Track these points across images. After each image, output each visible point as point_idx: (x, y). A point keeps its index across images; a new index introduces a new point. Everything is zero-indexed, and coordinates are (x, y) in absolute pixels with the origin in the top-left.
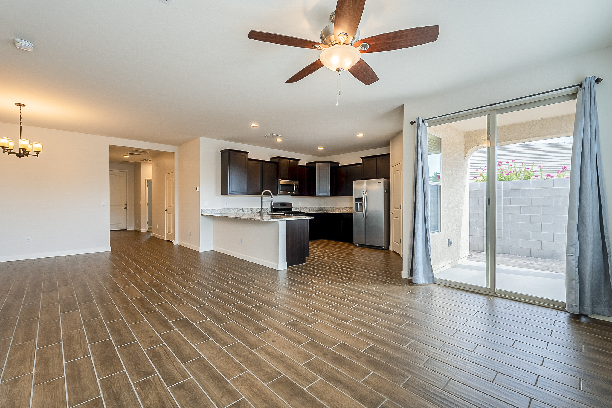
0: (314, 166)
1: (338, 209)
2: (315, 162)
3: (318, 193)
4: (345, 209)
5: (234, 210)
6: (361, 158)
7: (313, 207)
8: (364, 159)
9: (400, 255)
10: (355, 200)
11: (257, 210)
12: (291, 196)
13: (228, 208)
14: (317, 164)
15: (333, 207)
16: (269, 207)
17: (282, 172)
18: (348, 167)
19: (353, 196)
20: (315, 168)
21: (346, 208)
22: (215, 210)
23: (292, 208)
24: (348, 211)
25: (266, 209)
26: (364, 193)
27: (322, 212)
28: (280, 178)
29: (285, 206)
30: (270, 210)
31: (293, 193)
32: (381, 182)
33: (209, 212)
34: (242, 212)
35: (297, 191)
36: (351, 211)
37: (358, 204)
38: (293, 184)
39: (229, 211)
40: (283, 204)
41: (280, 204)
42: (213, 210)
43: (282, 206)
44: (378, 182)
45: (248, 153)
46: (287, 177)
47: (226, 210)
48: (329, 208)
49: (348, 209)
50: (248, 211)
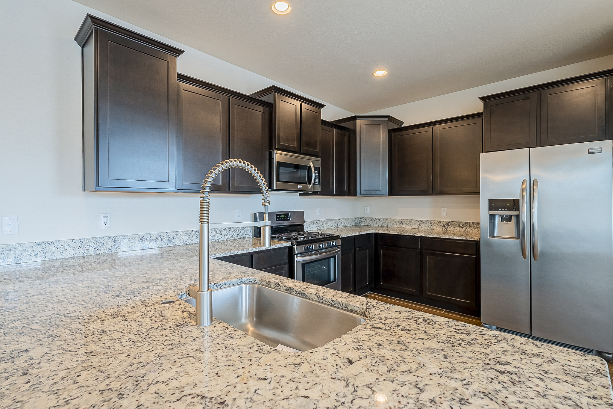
0: (353, 127)
1: (398, 225)
2: (354, 118)
3: (360, 187)
6: (481, 99)
8: (492, 102)
12: (300, 194)
13: (112, 235)
14: (358, 121)
15: (387, 219)
17: (282, 132)
18: (437, 127)
19: (480, 195)
20: (353, 132)
21: (422, 221)
22: (52, 246)
23: (303, 224)
24: (427, 228)
25: (239, 230)
26: (524, 186)
27: (372, 232)
28: (277, 148)
29: (289, 220)
30: (252, 231)
31: (310, 187)
32: (601, 152)
33: (24, 254)
34: (167, 243)
35: (317, 181)
36: (435, 229)
37: (497, 217)
38: (310, 167)
39: (115, 244)
40: (285, 216)
41: (276, 214)
42: (44, 247)
43: (282, 220)
44: (589, 153)
45: (180, 52)
46: (295, 145)
47: (105, 242)
48: (375, 219)
49: (428, 223)
50: (187, 240)
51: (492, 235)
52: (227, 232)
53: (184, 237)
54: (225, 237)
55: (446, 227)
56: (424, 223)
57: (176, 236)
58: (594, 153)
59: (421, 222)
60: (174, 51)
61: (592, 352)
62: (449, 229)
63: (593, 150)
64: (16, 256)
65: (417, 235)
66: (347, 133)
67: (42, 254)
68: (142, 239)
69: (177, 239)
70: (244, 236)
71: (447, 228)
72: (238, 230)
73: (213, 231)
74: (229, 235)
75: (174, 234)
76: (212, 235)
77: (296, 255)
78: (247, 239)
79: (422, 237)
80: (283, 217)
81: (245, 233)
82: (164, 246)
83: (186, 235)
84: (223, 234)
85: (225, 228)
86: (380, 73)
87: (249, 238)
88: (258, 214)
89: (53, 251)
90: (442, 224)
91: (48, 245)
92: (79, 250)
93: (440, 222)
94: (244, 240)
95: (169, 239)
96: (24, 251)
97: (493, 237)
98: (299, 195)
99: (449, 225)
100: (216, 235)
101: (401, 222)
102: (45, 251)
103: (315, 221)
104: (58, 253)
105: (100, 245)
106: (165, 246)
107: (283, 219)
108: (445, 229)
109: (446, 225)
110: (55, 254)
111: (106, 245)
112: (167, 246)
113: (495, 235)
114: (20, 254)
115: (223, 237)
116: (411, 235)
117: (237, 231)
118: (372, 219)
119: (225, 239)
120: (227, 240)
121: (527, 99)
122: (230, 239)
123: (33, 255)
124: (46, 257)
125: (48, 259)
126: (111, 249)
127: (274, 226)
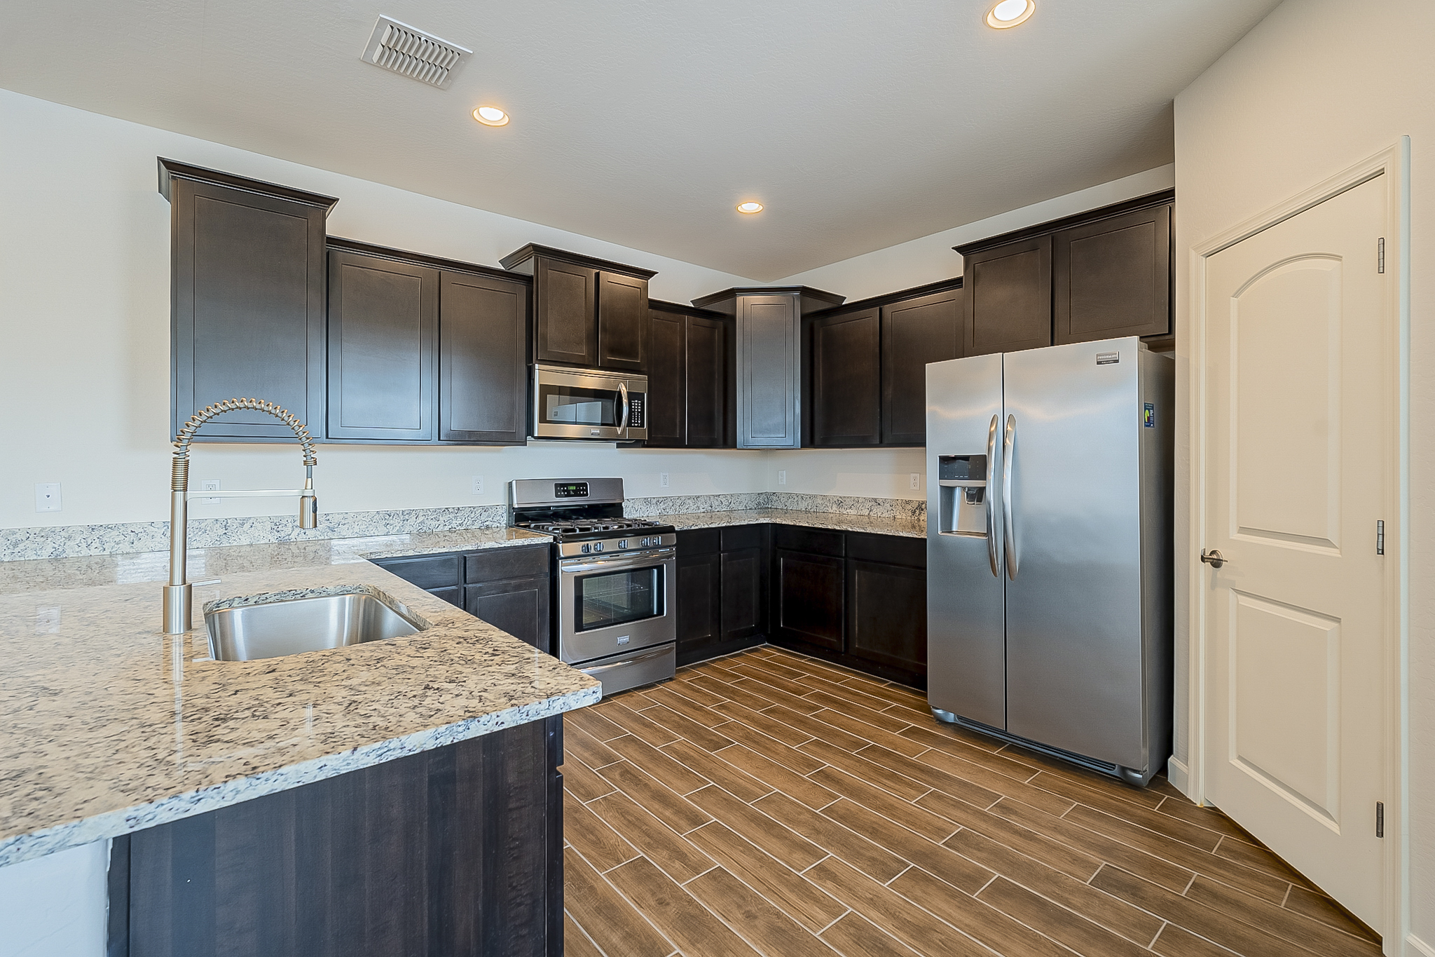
0: (728, 312)
1: (834, 506)
2: (731, 294)
3: (743, 431)
4: (868, 505)
5: (268, 525)
6: (959, 249)
7: (725, 496)
8: (976, 257)
9: (1378, 940)
10: (933, 466)
11: (421, 519)
12: (619, 446)
13: (221, 516)
14: (740, 299)
15: (815, 496)
16: (499, 499)
17: (552, 329)
18: (888, 308)
19: (925, 446)
20: (728, 321)
21: (875, 500)
22: (115, 533)
23: (621, 504)
24: (884, 516)
25: (477, 512)
26: (993, 429)
27: (765, 522)
28: (540, 360)
29: (587, 495)
30: (505, 515)
31: (619, 430)
32: (1117, 361)
33: (68, 543)
34: (326, 534)
35: (638, 420)
36: (898, 517)
37: (958, 492)
38: (620, 392)
39: (226, 531)
40: (576, 488)
41: (556, 484)
42: (102, 533)
43: (568, 495)
44: (1099, 363)
45: (331, 202)
46: (583, 351)
47: (208, 529)
48: (795, 497)
49: (886, 505)
50: (367, 528)
51: (948, 528)
52: (450, 516)
53: (360, 523)
54: (445, 525)
55: (917, 512)
56: (879, 504)
57: (343, 522)
58: (1108, 362)
59: (873, 503)
60: (319, 200)
61: (1114, 768)
62: (922, 518)
63: (1104, 357)
64: (56, 546)
65: (839, 529)
66: (720, 324)
67: (98, 545)
68: (278, 524)
69: (346, 526)
70: (487, 523)
71: (919, 515)
72: (474, 513)
73: (421, 514)
74: (454, 522)
75: (341, 516)
76: (418, 522)
77: (560, 561)
78: (495, 530)
79: (846, 532)
80: (573, 491)
81: (491, 519)
82: (320, 538)
83: (364, 519)
84: (441, 518)
85: (447, 508)
86: (750, 207)
87: (499, 529)
88: (514, 483)
89: (117, 540)
90: (909, 507)
91: (110, 530)
92: (163, 540)
93: (908, 502)
94: (487, 532)
95: (331, 525)
96: (69, 538)
97: (951, 532)
98: (617, 448)
99: (922, 510)
100: (426, 521)
101: (840, 503)
102: (104, 539)
103: (654, 498)
104: (126, 543)
105: (200, 533)
106: (323, 538)
107: (572, 493)
108: (916, 518)
109: (917, 508)
110: (120, 545)
111: (210, 533)
112: (326, 538)
113: (954, 529)
114: (63, 543)
115: (442, 525)
116: (829, 527)
117: (473, 515)
118: (790, 496)
119: (447, 528)
120: (450, 530)
121: (1035, 249)
122: (457, 529)
123: (84, 545)
124: (104, 550)
125: (109, 553)
126: (218, 539)
127: (553, 507)
